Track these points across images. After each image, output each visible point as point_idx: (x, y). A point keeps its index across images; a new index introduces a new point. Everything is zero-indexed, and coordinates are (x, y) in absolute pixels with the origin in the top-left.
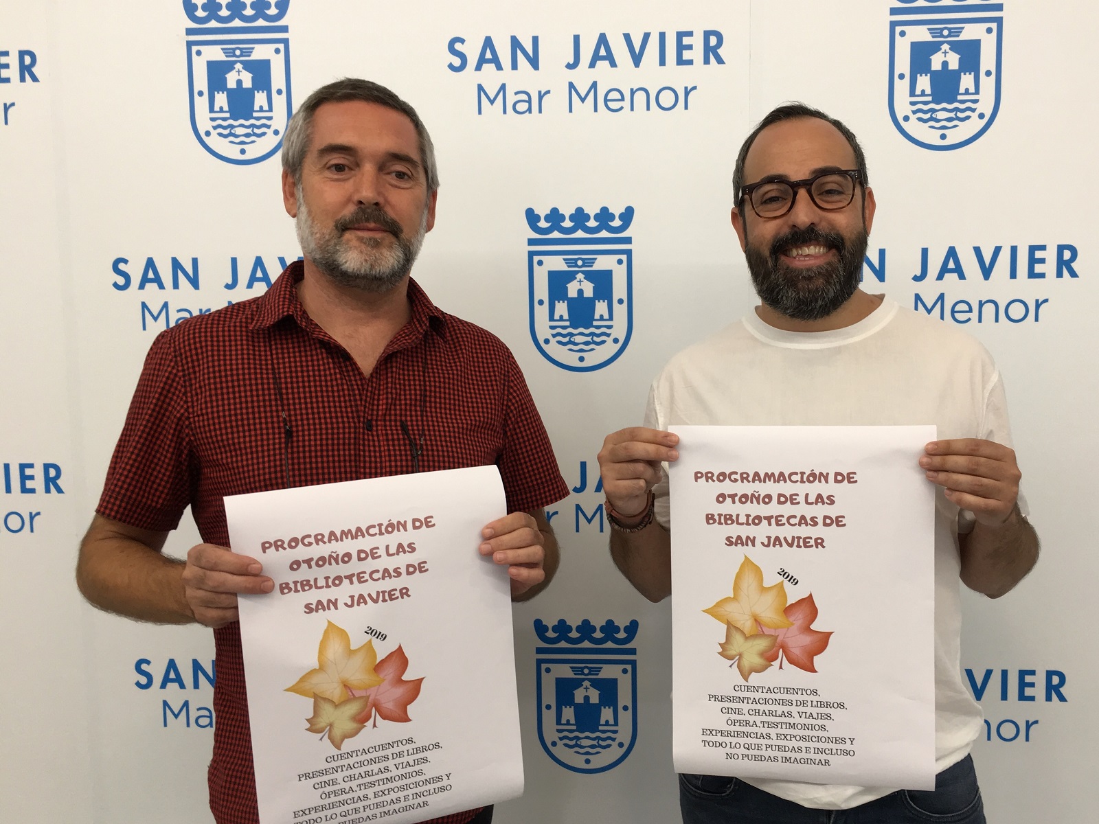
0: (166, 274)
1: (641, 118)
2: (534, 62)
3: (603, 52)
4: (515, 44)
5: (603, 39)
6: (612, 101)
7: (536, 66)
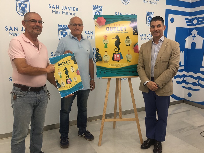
0: (13, 29)
4: (56, 6)
5: (66, 7)
7: (59, 9)
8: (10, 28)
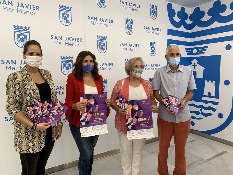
1: (73, 47)
2: (61, 39)
3: (69, 39)
6: (70, 45)
8: (7, 62)
